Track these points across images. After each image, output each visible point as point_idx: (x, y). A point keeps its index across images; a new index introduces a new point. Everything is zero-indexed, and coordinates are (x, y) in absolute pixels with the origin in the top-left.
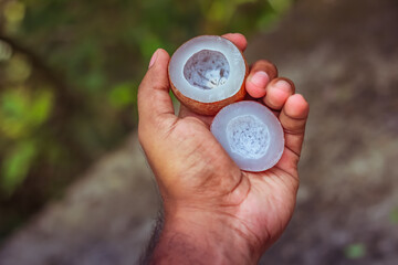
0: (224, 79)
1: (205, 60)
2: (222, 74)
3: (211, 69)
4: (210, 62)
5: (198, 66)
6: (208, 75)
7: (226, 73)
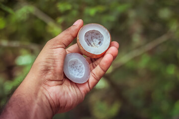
0: (99, 45)
1: (97, 34)
2: (99, 43)
3: (97, 38)
4: (98, 36)
5: (93, 35)
6: (94, 40)
7: (101, 44)
